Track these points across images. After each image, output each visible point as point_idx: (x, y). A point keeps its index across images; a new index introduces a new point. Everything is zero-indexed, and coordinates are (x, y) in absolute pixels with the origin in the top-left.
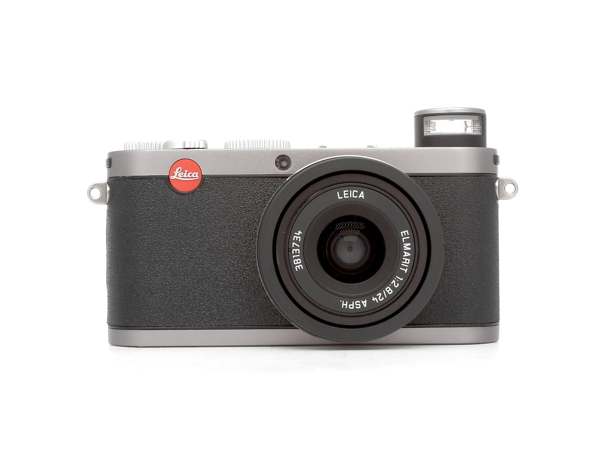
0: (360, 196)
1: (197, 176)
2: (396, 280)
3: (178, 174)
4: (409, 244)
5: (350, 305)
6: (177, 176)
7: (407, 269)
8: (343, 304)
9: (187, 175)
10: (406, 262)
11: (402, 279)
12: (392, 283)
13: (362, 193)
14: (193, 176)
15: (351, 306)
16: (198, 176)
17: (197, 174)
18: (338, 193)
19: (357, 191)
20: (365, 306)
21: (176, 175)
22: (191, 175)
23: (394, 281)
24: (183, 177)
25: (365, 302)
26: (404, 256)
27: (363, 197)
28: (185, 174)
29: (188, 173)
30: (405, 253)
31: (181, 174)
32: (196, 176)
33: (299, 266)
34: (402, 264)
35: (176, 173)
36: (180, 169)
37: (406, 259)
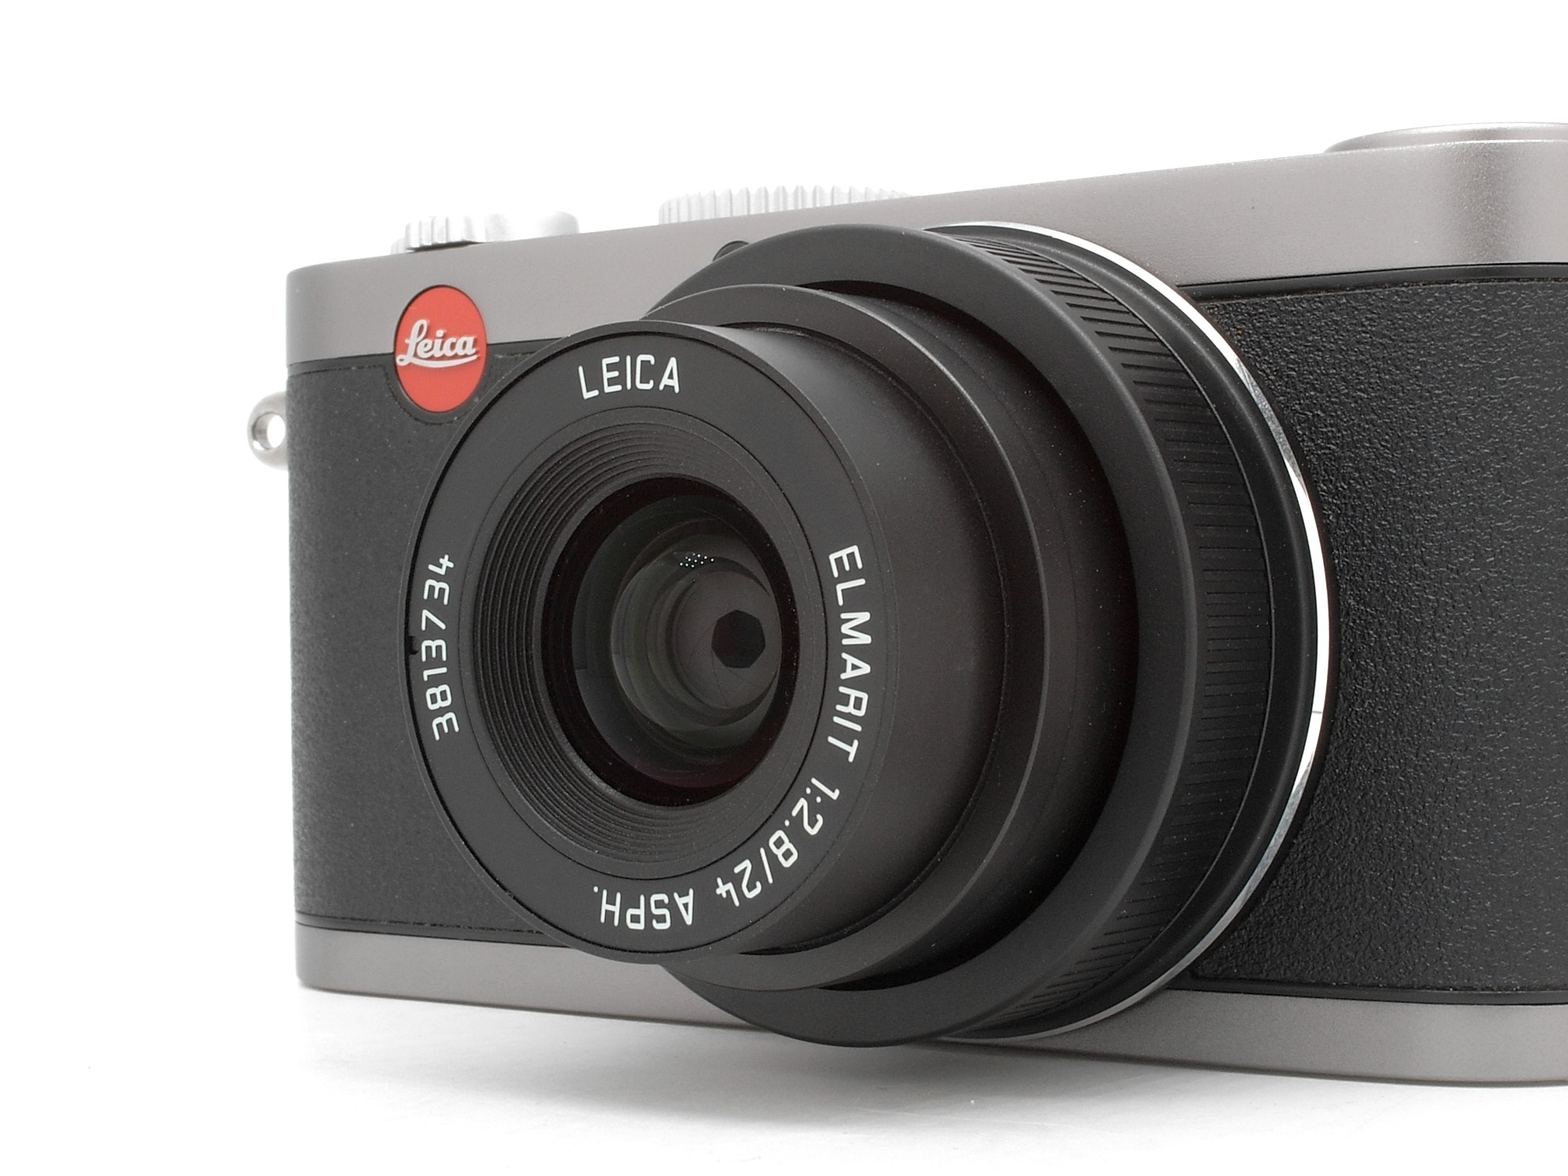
0: (665, 381)
1: (470, 350)
2: (810, 800)
3: (417, 344)
4: (864, 617)
5: (631, 912)
6: (416, 355)
7: (856, 743)
8: (605, 907)
9: (441, 348)
10: (850, 709)
11: (835, 795)
12: (794, 813)
13: (673, 363)
14: (459, 350)
15: (635, 919)
16: (474, 351)
17: (470, 340)
18: (581, 369)
19: (651, 358)
20: (688, 919)
21: (411, 351)
22: (453, 346)
23: (803, 803)
24: (432, 358)
25: (689, 899)
26: (843, 676)
27: (675, 383)
28: (438, 342)
29: (444, 337)
30: (850, 660)
31: (426, 345)
32: (466, 347)
33: (443, 720)
34: (837, 719)
35: (412, 340)
36: (421, 327)
37: (854, 694)
